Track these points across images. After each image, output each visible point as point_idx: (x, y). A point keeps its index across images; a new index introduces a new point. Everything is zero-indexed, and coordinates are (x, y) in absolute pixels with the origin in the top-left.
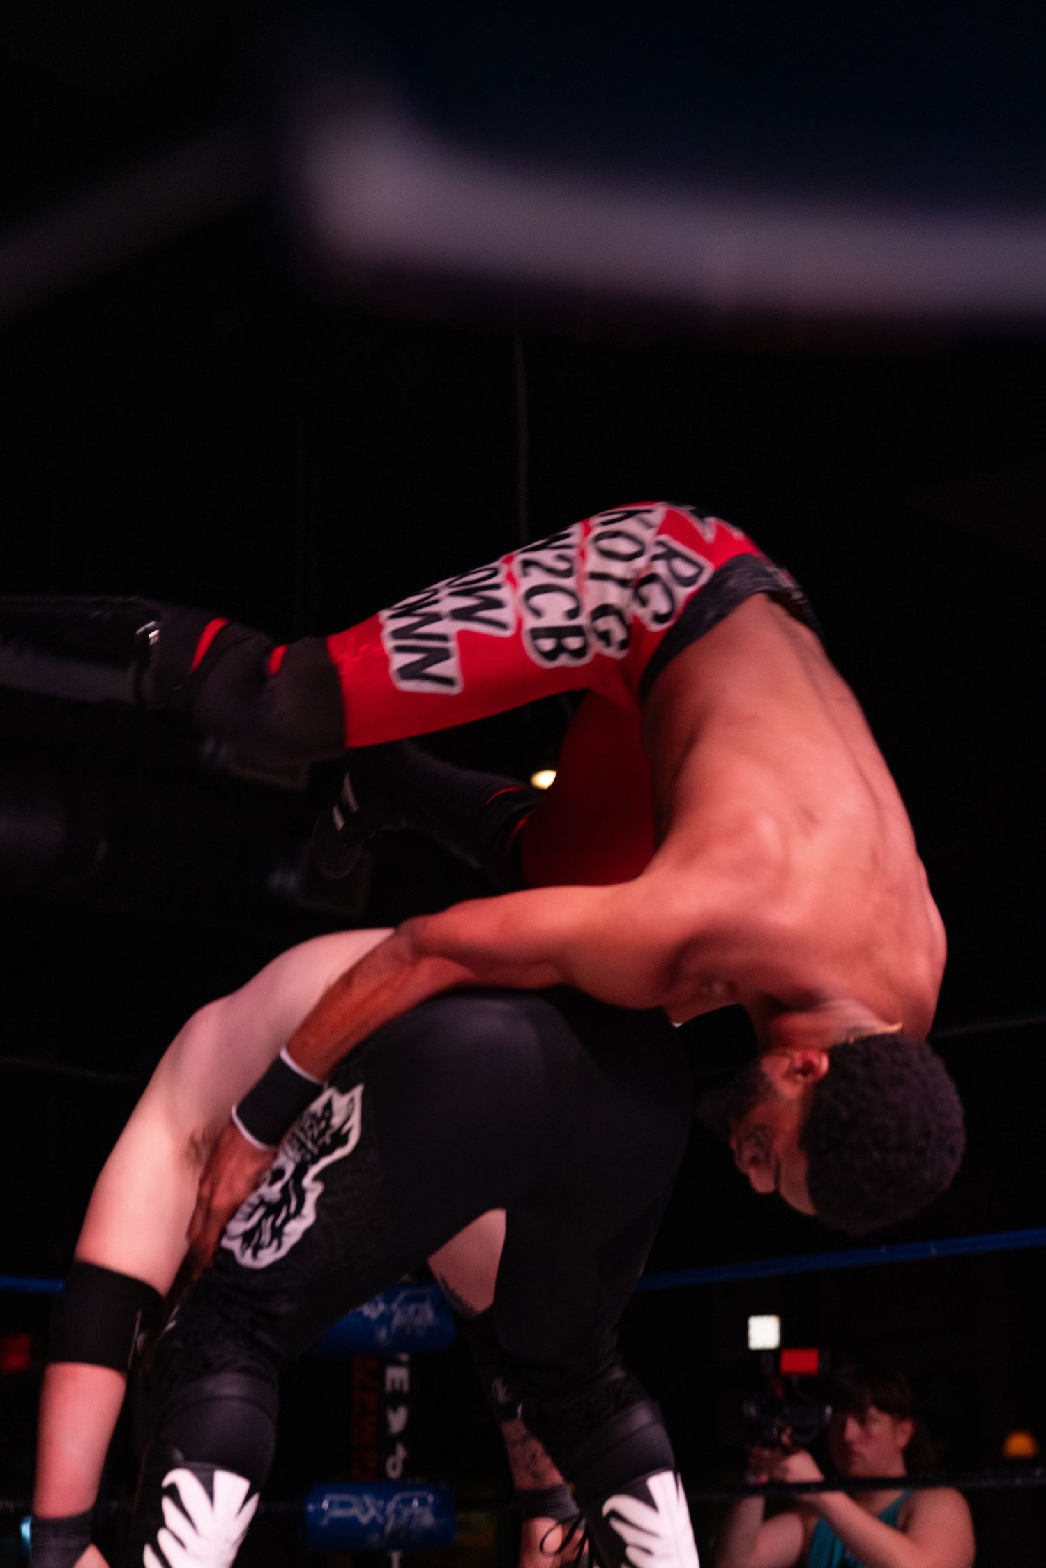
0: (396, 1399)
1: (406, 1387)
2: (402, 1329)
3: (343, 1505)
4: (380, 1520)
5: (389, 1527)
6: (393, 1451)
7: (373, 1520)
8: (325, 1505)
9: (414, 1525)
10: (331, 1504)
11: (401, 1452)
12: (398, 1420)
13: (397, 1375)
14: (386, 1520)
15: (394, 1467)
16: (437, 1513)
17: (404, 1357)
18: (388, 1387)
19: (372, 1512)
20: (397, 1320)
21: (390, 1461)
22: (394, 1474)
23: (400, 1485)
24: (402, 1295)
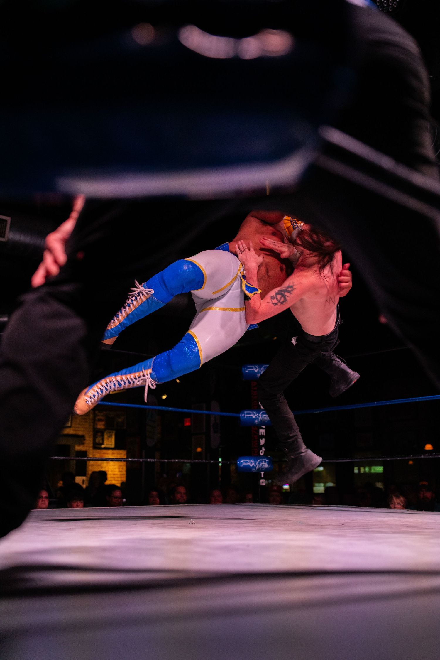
0: (262, 437)
1: (264, 434)
2: (261, 421)
3: (246, 462)
4: (255, 466)
5: (257, 468)
6: (262, 449)
7: (253, 465)
8: (242, 462)
9: (263, 467)
10: (243, 461)
11: (263, 449)
12: (262, 442)
13: (262, 431)
14: (256, 466)
15: (262, 453)
16: (268, 464)
17: (264, 427)
18: (260, 434)
19: (253, 464)
20: (260, 418)
21: (261, 451)
22: (262, 454)
23: (262, 457)
24: (262, 412)
